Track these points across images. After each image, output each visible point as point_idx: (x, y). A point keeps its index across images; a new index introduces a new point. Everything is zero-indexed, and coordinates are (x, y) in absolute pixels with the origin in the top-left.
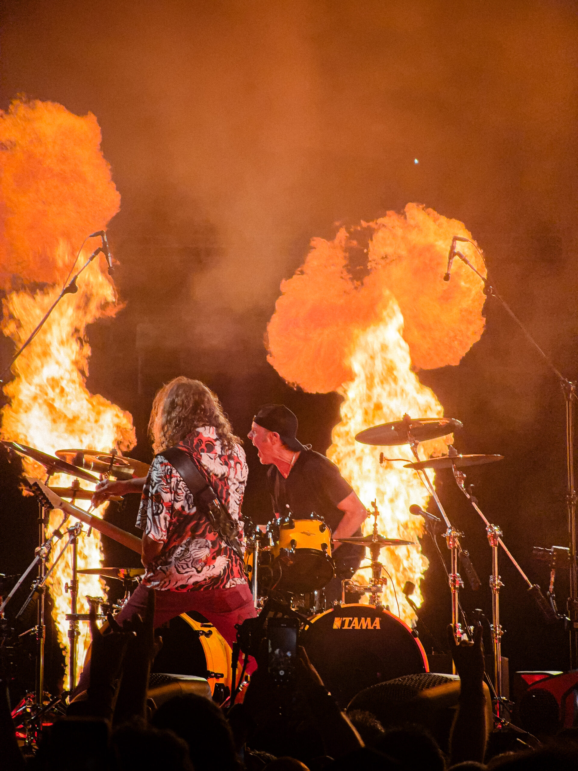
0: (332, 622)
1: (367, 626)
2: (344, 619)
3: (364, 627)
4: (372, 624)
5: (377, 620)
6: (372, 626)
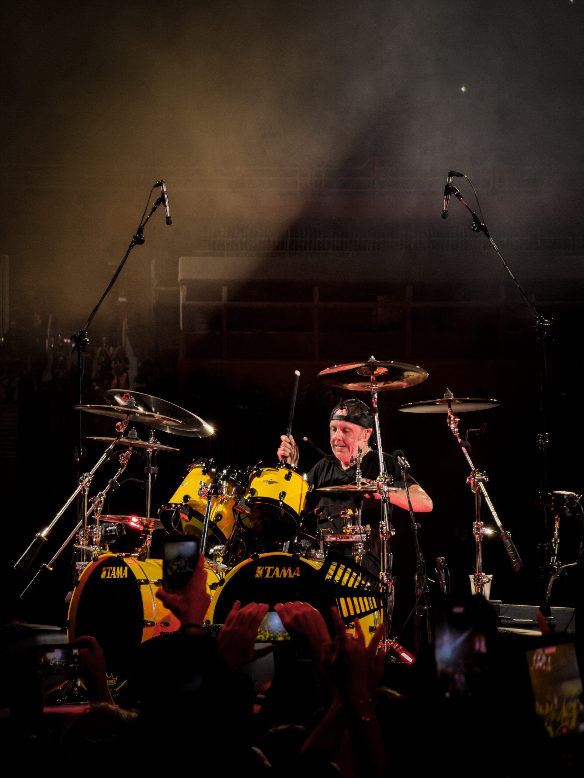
0: (255, 572)
1: (288, 575)
2: (266, 568)
3: (285, 576)
4: (292, 574)
5: (298, 569)
6: (292, 576)
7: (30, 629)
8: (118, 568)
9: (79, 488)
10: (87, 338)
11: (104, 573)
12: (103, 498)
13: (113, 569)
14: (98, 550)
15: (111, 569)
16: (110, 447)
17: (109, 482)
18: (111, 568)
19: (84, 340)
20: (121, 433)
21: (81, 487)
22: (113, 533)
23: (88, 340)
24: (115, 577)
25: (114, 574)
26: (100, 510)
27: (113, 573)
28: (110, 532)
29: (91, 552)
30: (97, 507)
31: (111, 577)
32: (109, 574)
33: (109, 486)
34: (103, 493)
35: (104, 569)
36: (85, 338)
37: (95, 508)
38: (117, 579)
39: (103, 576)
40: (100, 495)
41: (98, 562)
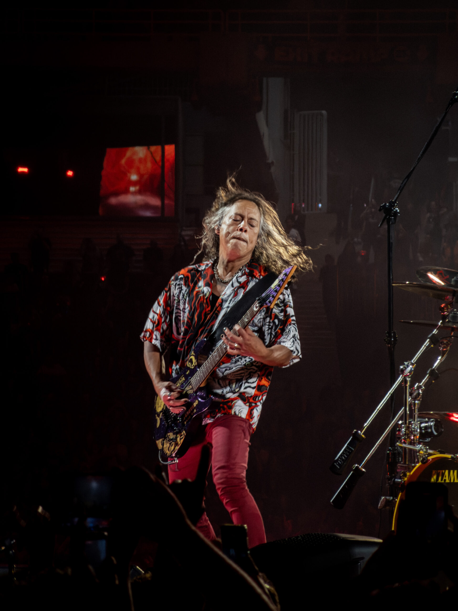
7: (345, 541)
8: (452, 471)
9: (400, 379)
10: (397, 209)
11: (435, 477)
12: (422, 390)
13: (445, 472)
14: (424, 450)
15: (442, 472)
16: (434, 332)
17: (428, 372)
18: (444, 471)
19: (395, 210)
20: (446, 316)
21: (401, 377)
22: (430, 430)
23: (398, 211)
24: (447, 481)
25: (447, 478)
26: (418, 403)
27: (445, 477)
28: (424, 430)
29: (415, 452)
30: (415, 401)
31: (443, 481)
32: (440, 478)
33: (428, 377)
34: (421, 384)
35: (434, 472)
36: (396, 209)
37: (413, 402)
38: (450, 483)
39: (433, 480)
40: (417, 387)
41: (427, 465)
